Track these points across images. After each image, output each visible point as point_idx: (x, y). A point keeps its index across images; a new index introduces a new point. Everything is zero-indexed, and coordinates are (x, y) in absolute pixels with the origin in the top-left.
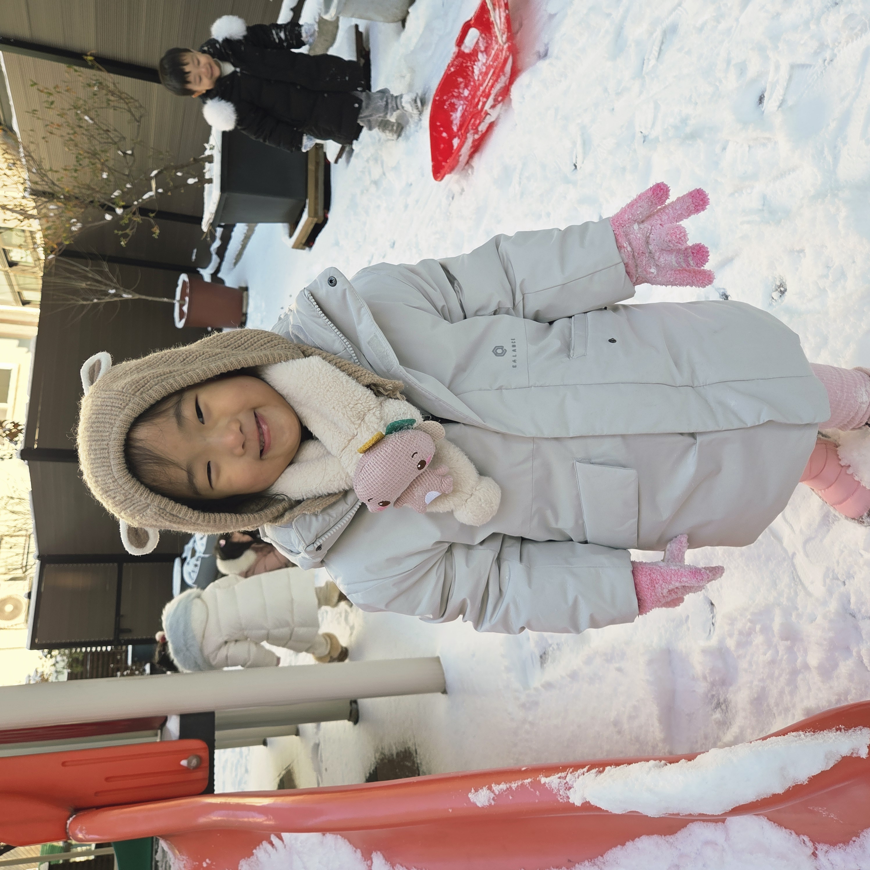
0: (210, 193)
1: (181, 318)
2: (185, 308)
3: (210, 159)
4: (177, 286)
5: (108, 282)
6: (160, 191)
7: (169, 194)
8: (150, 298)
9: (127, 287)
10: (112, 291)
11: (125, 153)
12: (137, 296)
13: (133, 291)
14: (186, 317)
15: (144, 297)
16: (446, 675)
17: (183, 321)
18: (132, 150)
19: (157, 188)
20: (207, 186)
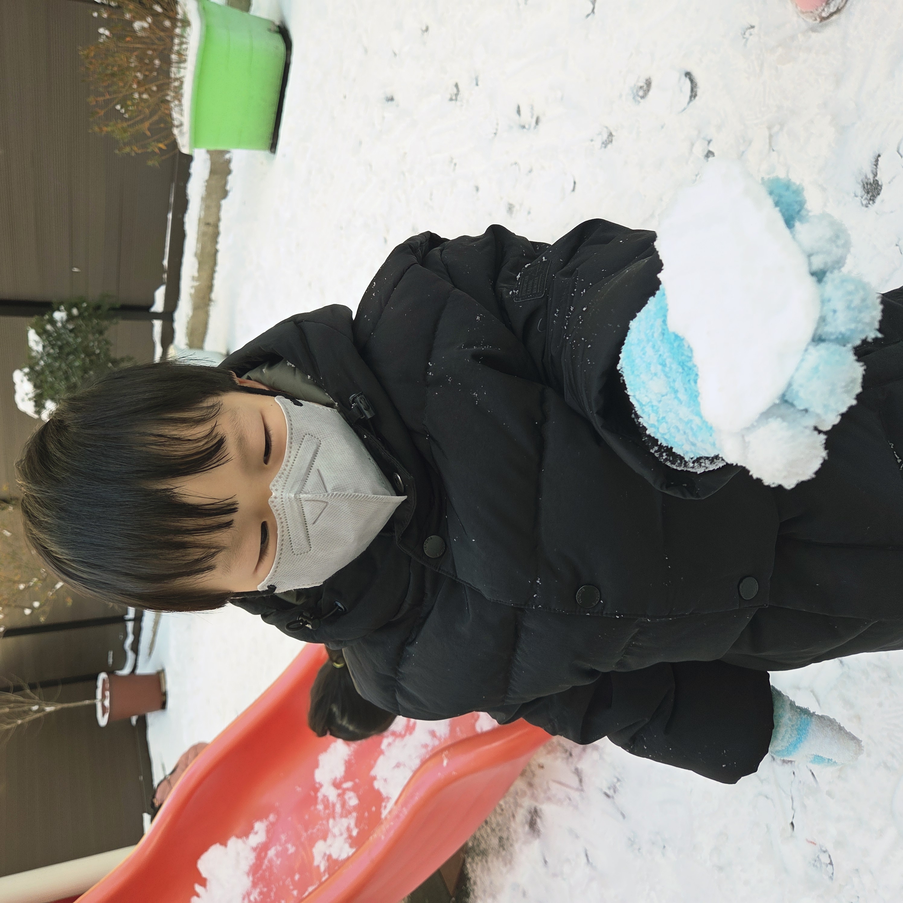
1: (104, 714)
2: (107, 703)
4: (96, 687)
5: (31, 701)
8: (72, 705)
9: (48, 700)
10: (35, 708)
12: (59, 706)
13: (55, 702)
14: (109, 711)
15: (66, 705)
17: (107, 716)
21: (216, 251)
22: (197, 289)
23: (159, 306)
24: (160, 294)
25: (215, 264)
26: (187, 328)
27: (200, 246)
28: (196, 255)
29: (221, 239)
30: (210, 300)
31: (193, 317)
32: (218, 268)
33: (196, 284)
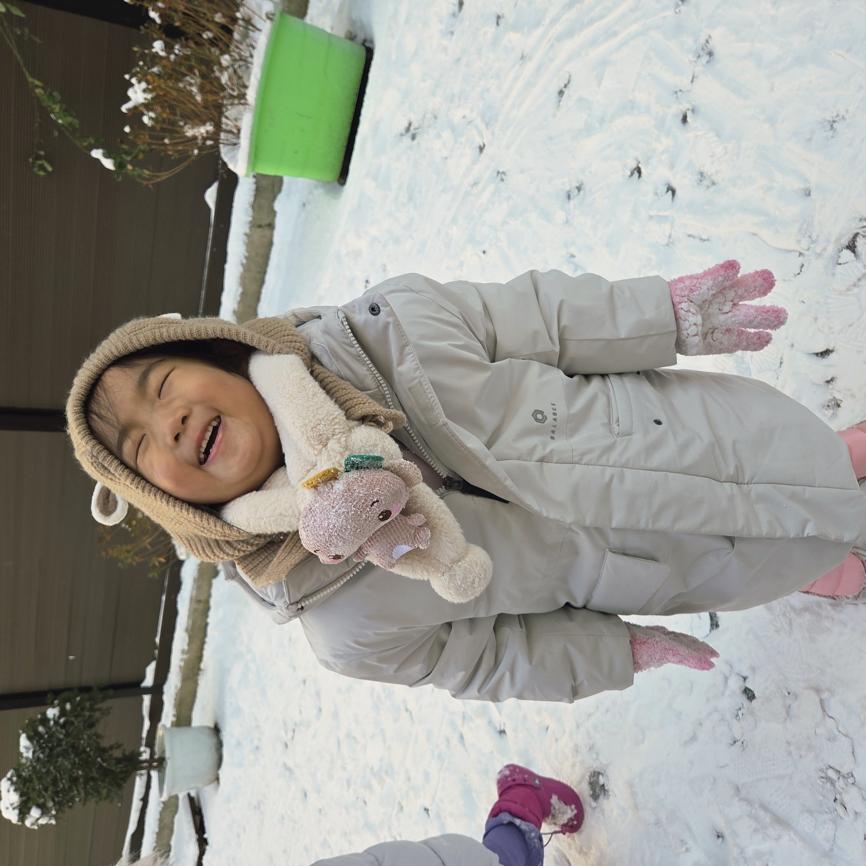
21: (206, 624)
22: (187, 662)
23: (149, 681)
24: (150, 670)
25: (205, 635)
26: (175, 700)
27: (191, 622)
28: (187, 630)
29: (211, 613)
30: (199, 669)
31: (182, 687)
32: (207, 640)
33: (185, 657)
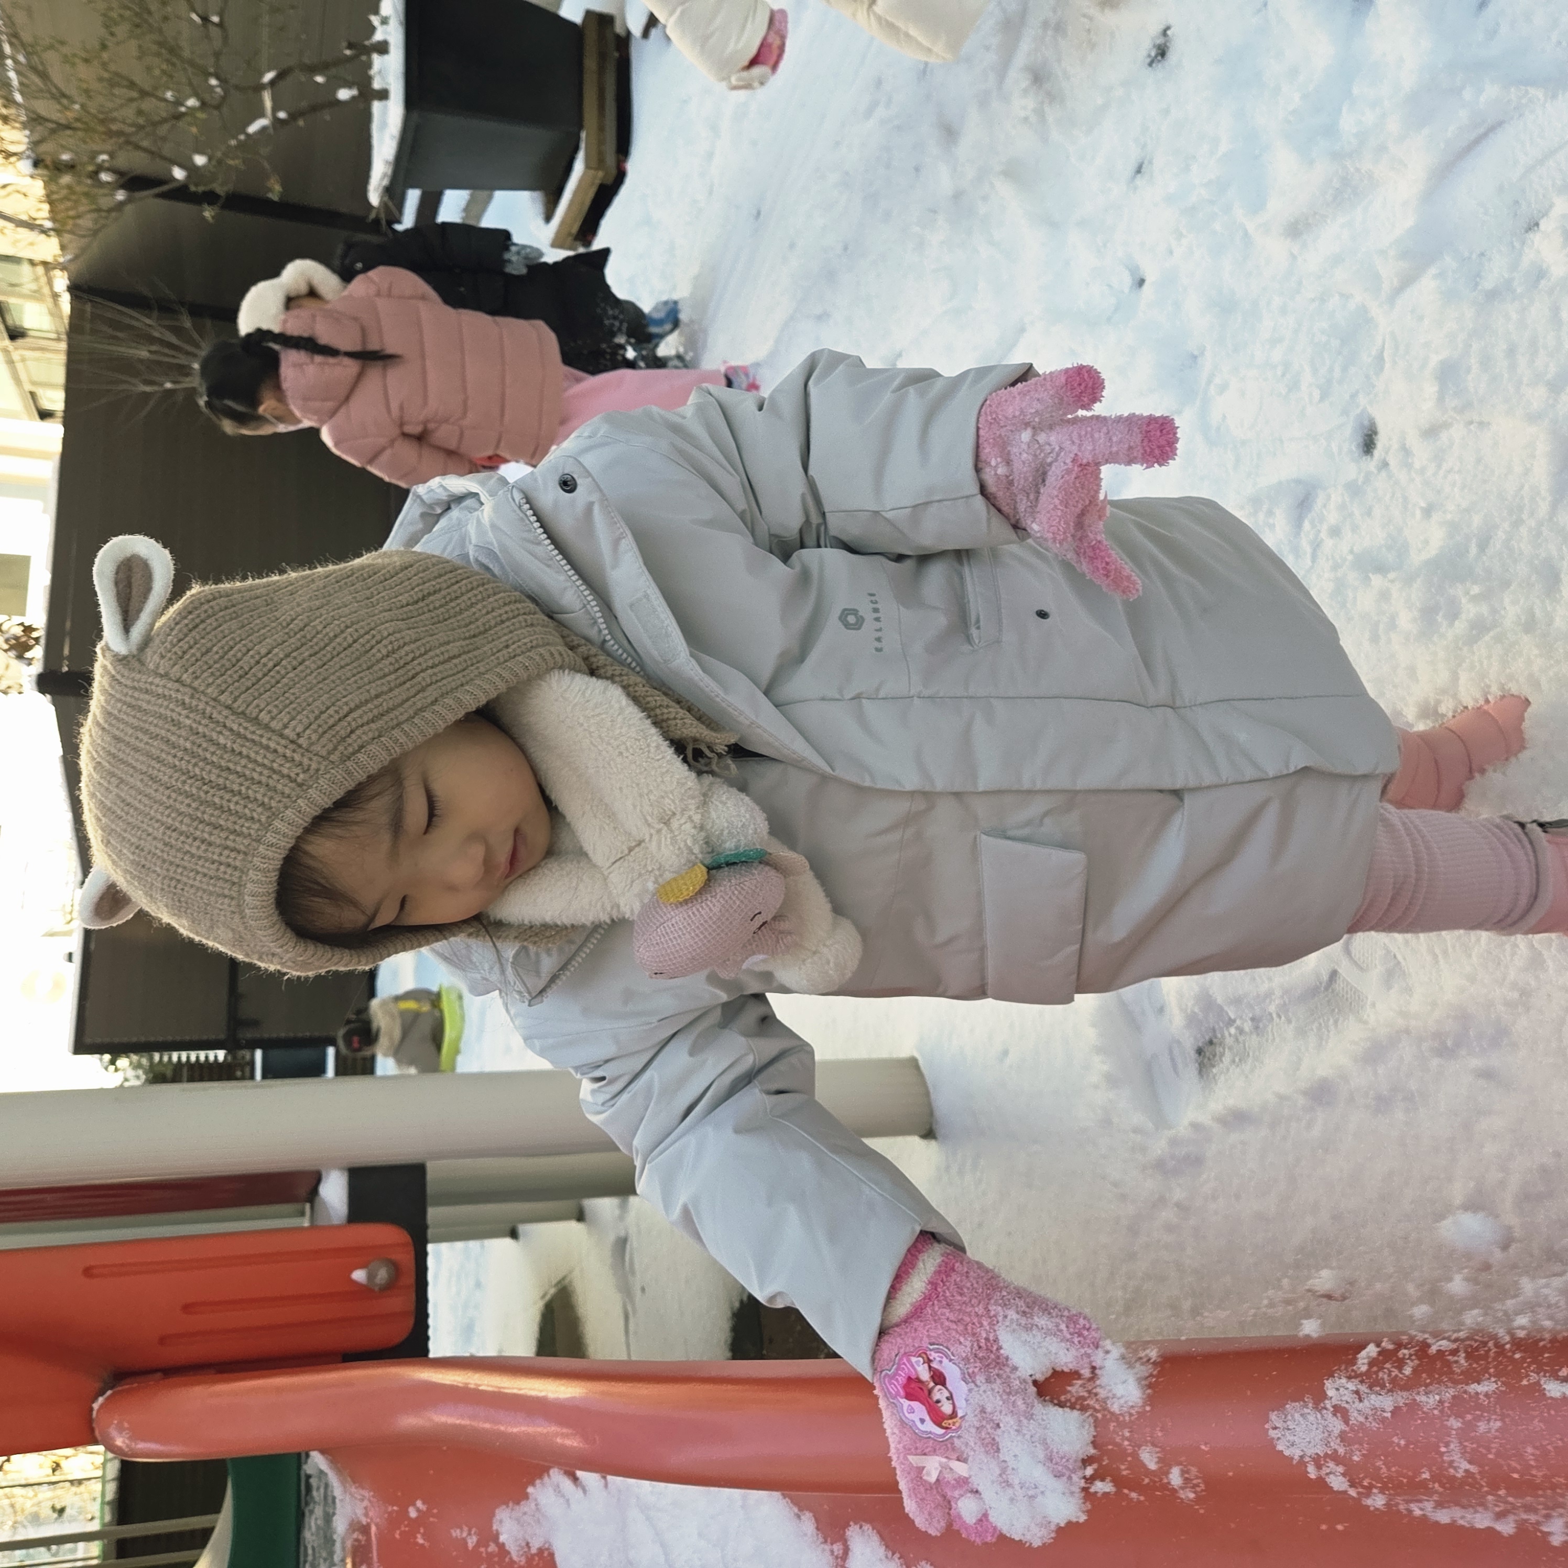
0: (384, 125)
3: (383, 48)
5: (189, 347)
6: (282, 115)
7: (301, 123)
11: (205, 19)
16: (933, 1096)
18: (221, 15)
19: (275, 109)
20: (376, 106)
